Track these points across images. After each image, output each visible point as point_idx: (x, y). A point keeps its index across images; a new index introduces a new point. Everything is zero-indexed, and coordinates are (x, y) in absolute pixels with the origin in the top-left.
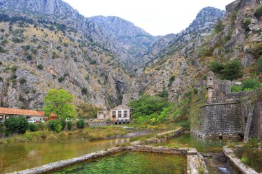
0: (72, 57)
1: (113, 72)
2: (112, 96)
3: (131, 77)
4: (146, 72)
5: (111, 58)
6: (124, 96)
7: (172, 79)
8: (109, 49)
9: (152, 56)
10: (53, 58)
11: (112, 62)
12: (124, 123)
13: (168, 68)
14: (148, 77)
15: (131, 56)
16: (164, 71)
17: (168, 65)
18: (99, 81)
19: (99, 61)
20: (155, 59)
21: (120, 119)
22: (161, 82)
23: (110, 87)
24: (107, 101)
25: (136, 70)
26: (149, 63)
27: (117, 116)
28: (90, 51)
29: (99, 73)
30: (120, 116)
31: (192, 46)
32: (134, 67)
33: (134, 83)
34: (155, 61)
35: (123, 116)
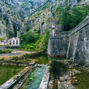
1: (11, 18)
2: (11, 32)
3: (22, 21)
4: (30, 19)
5: (10, 9)
6: (18, 32)
7: (43, 23)
8: (9, 3)
9: (34, 10)
11: (10, 11)
12: (16, 47)
13: (42, 17)
14: (32, 22)
16: (40, 19)
17: (42, 16)
19: (2, 10)
20: (36, 11)
21: (14, 45)
22: (38, 25)
23: (10, 26)
24: (8, 35)
25: (25, 17)
26: (32, 13)
27: (12, 43)
30: (14, 43)
31: (55, 5)
33: (23, 24)
34: (36, 13)
35: (15, 43)
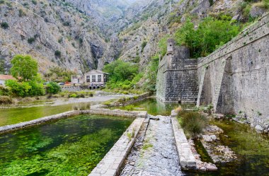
0: (42, 16)
1: (87, 36)
2: (87, 60)
3: (106, 41)
4: (121, 37)
5: (85, 20)
6: (99, 60)
7: (144, 45)
8: (83, 11)
9: (126, 21)
10: (20, 16)
11: (86, 24)
12: (98, 87)
13: (142, 34)
14: (123, 42)
15: (106, 20)
16: (138, 36)
17: (141, 31)
18: (73, 45)
19: (72, 23)
20: (130, 23)
21: (94, 83)
22: (135, 47)
23: (85, 51)
24: (82, 66)
25: (111, 34)
26: (123, 27)
27: (91, 80)
28: (62, 11)
29: (73, 36)
30: (94, 80)
31: (164, 12)
32: (109, 31)
33: (108, 47)
34: (130, 26)
35: (97, 80)
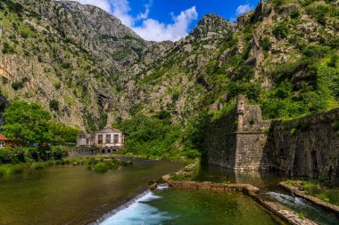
0: (35, 54)
1: (94, 83)
2: (93, 114)
3: (119, 90)
5: (92, 62)
6: (109, 115)
7: (175, 98)
8: (88, 50)
9: (143, 66)
10: (4, 52)
11: (93, 68)
12: (115, 151)
14: (142, 92)
15: (116, 64)
16: (162, 87)
18: (75, 93)
19: (75, 65)
20: (148, 70)
21: (108, 145)
22: (158, 100)
23: (90, 102)
25: (126, 82)
26: (140, 74)
27: (104, 141)
28: (61, 49)
29: (74, 82)
30: (108, 142)
33: (123, 98)
34: (149, 73)
35: (112, 141)
